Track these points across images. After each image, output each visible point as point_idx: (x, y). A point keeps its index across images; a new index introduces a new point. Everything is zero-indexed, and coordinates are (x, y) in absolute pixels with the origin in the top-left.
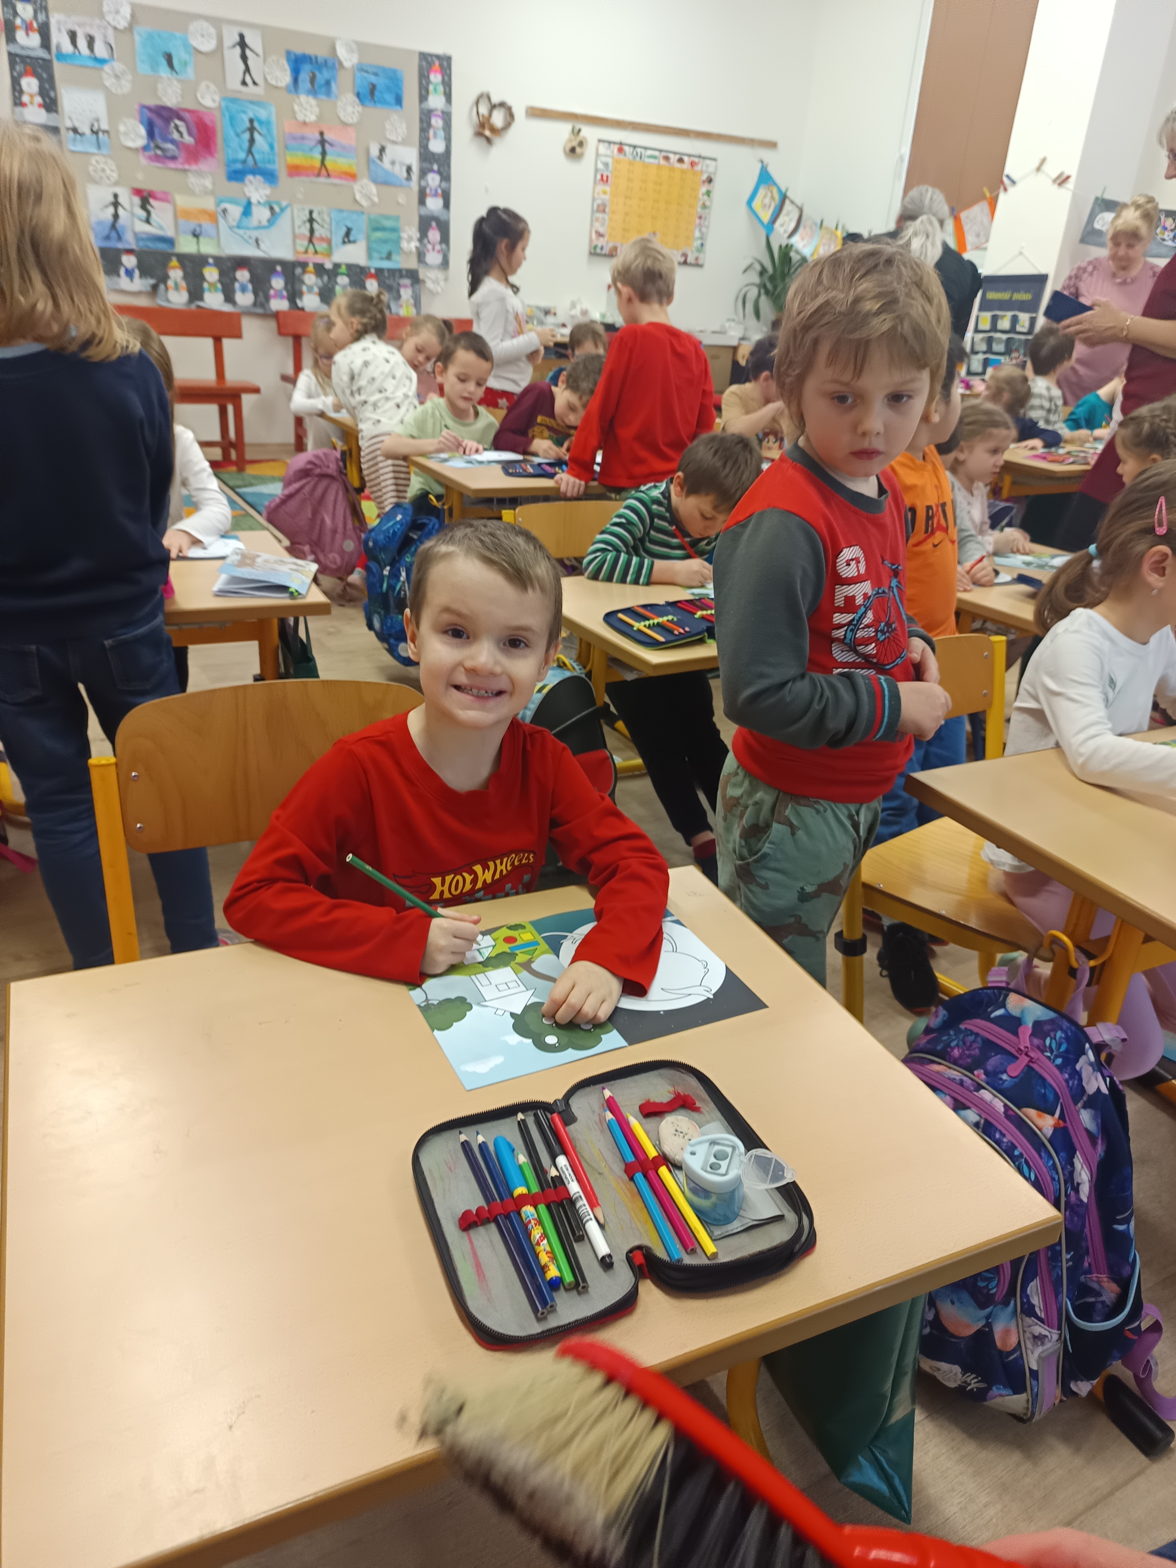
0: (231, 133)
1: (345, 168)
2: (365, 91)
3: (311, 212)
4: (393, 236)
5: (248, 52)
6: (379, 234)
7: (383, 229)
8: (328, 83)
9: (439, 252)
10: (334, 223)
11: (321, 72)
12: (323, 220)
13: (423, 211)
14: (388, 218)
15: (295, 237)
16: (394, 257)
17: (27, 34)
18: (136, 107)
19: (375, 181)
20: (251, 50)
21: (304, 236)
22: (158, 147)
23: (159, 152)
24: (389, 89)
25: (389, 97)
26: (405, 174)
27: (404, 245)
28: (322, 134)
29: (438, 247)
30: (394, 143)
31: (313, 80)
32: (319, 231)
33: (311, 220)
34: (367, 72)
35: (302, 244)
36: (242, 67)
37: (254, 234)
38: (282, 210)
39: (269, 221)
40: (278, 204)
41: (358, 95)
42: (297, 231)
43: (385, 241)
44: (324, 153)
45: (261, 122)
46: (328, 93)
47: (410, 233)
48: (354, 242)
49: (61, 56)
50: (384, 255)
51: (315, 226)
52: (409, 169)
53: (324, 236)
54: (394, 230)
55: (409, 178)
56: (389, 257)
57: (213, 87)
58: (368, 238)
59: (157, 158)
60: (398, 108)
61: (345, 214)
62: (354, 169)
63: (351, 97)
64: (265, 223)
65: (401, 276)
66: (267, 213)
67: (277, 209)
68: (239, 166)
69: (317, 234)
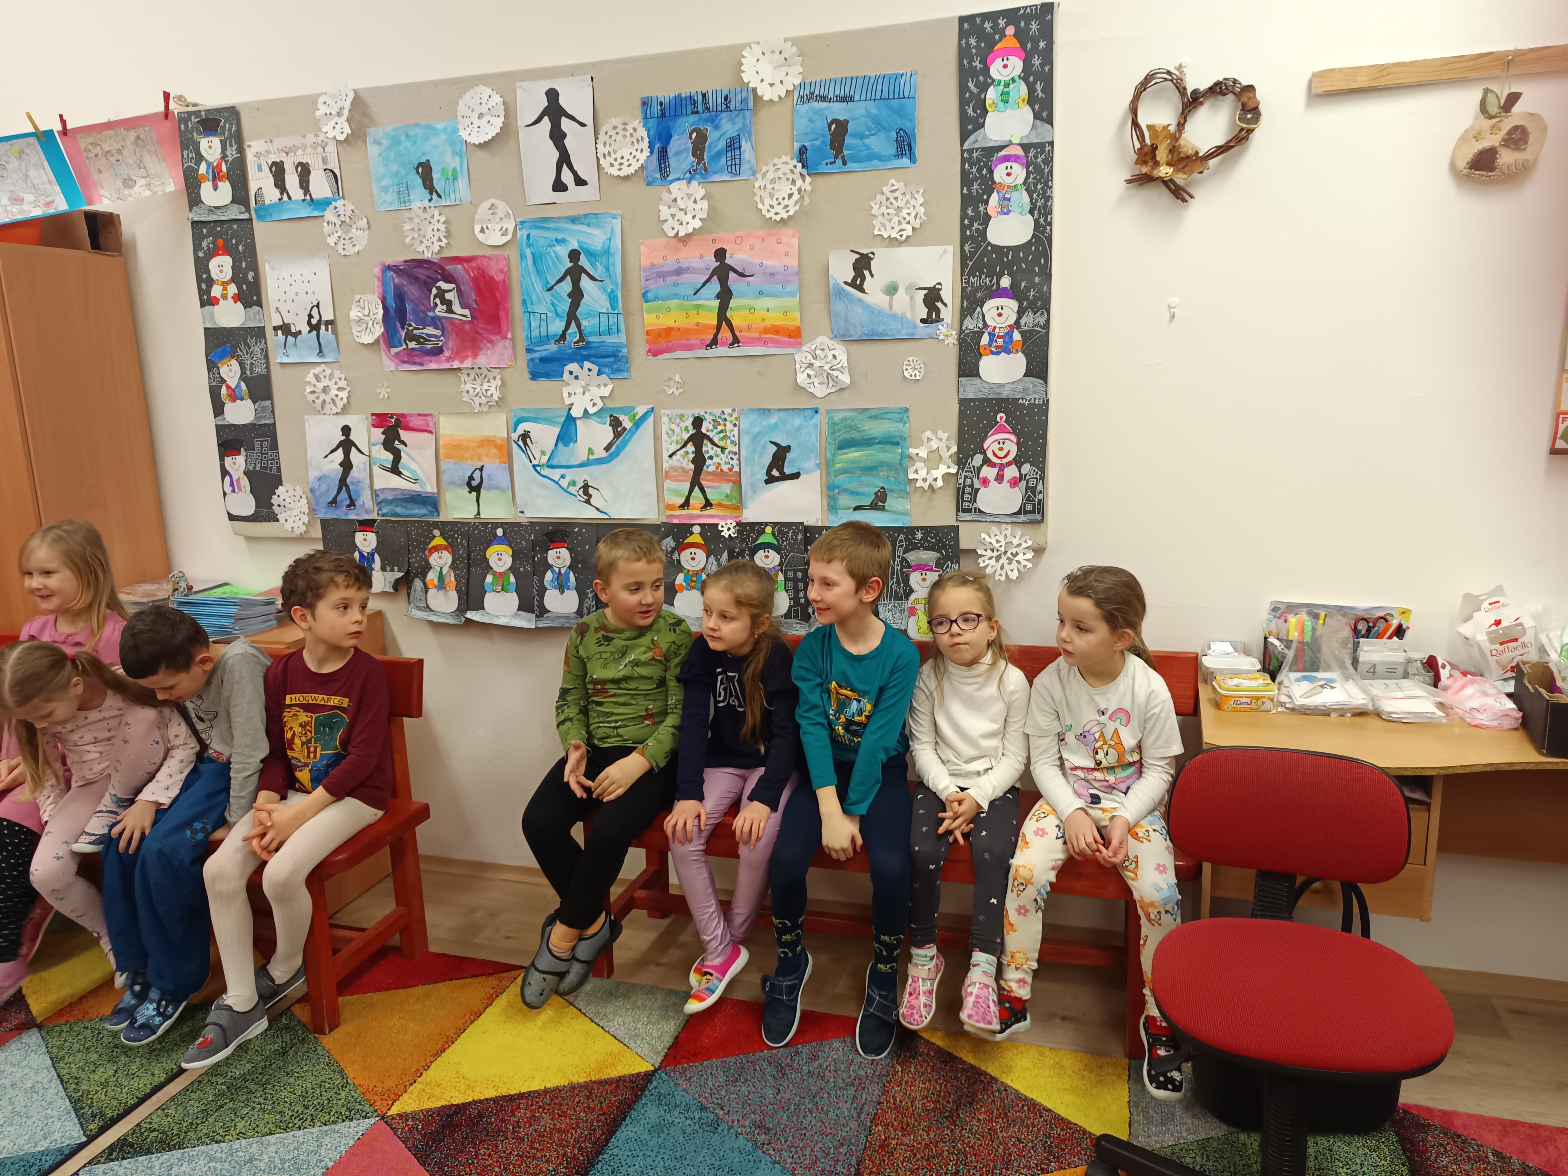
0: (539, 287)
1: (775, 319)
2: (819, 141)
3: (698, 422)
4: (891, 455)
5: (565, 124)
6: (853, 455)
7: (867, 442)
8: (733, 145)
9: (1014, 483)
10: (745, 440)
11: (717, 127)
12: (726, 437)
13: (972, 390)
14: (877, 416)
15: (661, 475)
16: (890, 503)
17: (215, 188)
18: (377, 271)
19: (846, 339)
20: (572, 118)
21: (685, 471)
22: (411, 337)
23: (412, 345)
24: (879, 125)
25: (882, 144)
26: (923, 312)
27: (919, 473)
28: (720, 254)
29: (1011, 472)
30: (892, 242)
31: (698, 149)
32: (716, 460)
33: (698, 438)
34: (823, 99)
35: (681, 487)
36: (556, 155)
37: (581, 476)
38: (638, 424)
39: (607, 449)
40: (628, 410)
41: (802, 155)
42: (667, 464)
43: (870, 469)
44: (725, 296)
45: (592, 255)
46: (735, 167)
47: (934, 445)
48: (796, 476)
49: (264, 211)
50: (867, 502)
51: (708, 449)
52: (932, 297)
53: (725, 468)
54: (892, 441)
55: (933, 317)
56: (879, 502)
57: (502, 207)
58: (827, 465)
59: (409, 357)
60: (905, 161)
61: (773, 420)
62: (794, 320)
63: (788, 163)
64: (601, 453)
65: (912, 546)
66: (607, 434)
67: (627, 423)
68: (552, 348)
69: (710, 466)
